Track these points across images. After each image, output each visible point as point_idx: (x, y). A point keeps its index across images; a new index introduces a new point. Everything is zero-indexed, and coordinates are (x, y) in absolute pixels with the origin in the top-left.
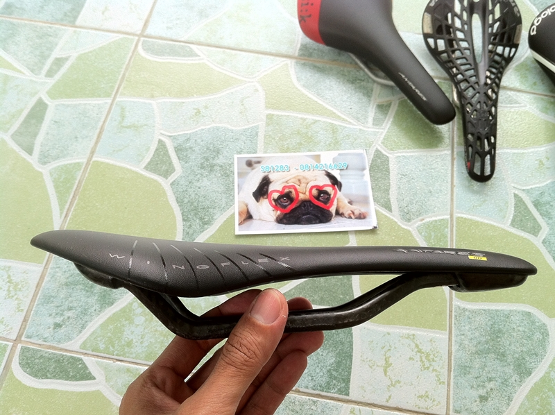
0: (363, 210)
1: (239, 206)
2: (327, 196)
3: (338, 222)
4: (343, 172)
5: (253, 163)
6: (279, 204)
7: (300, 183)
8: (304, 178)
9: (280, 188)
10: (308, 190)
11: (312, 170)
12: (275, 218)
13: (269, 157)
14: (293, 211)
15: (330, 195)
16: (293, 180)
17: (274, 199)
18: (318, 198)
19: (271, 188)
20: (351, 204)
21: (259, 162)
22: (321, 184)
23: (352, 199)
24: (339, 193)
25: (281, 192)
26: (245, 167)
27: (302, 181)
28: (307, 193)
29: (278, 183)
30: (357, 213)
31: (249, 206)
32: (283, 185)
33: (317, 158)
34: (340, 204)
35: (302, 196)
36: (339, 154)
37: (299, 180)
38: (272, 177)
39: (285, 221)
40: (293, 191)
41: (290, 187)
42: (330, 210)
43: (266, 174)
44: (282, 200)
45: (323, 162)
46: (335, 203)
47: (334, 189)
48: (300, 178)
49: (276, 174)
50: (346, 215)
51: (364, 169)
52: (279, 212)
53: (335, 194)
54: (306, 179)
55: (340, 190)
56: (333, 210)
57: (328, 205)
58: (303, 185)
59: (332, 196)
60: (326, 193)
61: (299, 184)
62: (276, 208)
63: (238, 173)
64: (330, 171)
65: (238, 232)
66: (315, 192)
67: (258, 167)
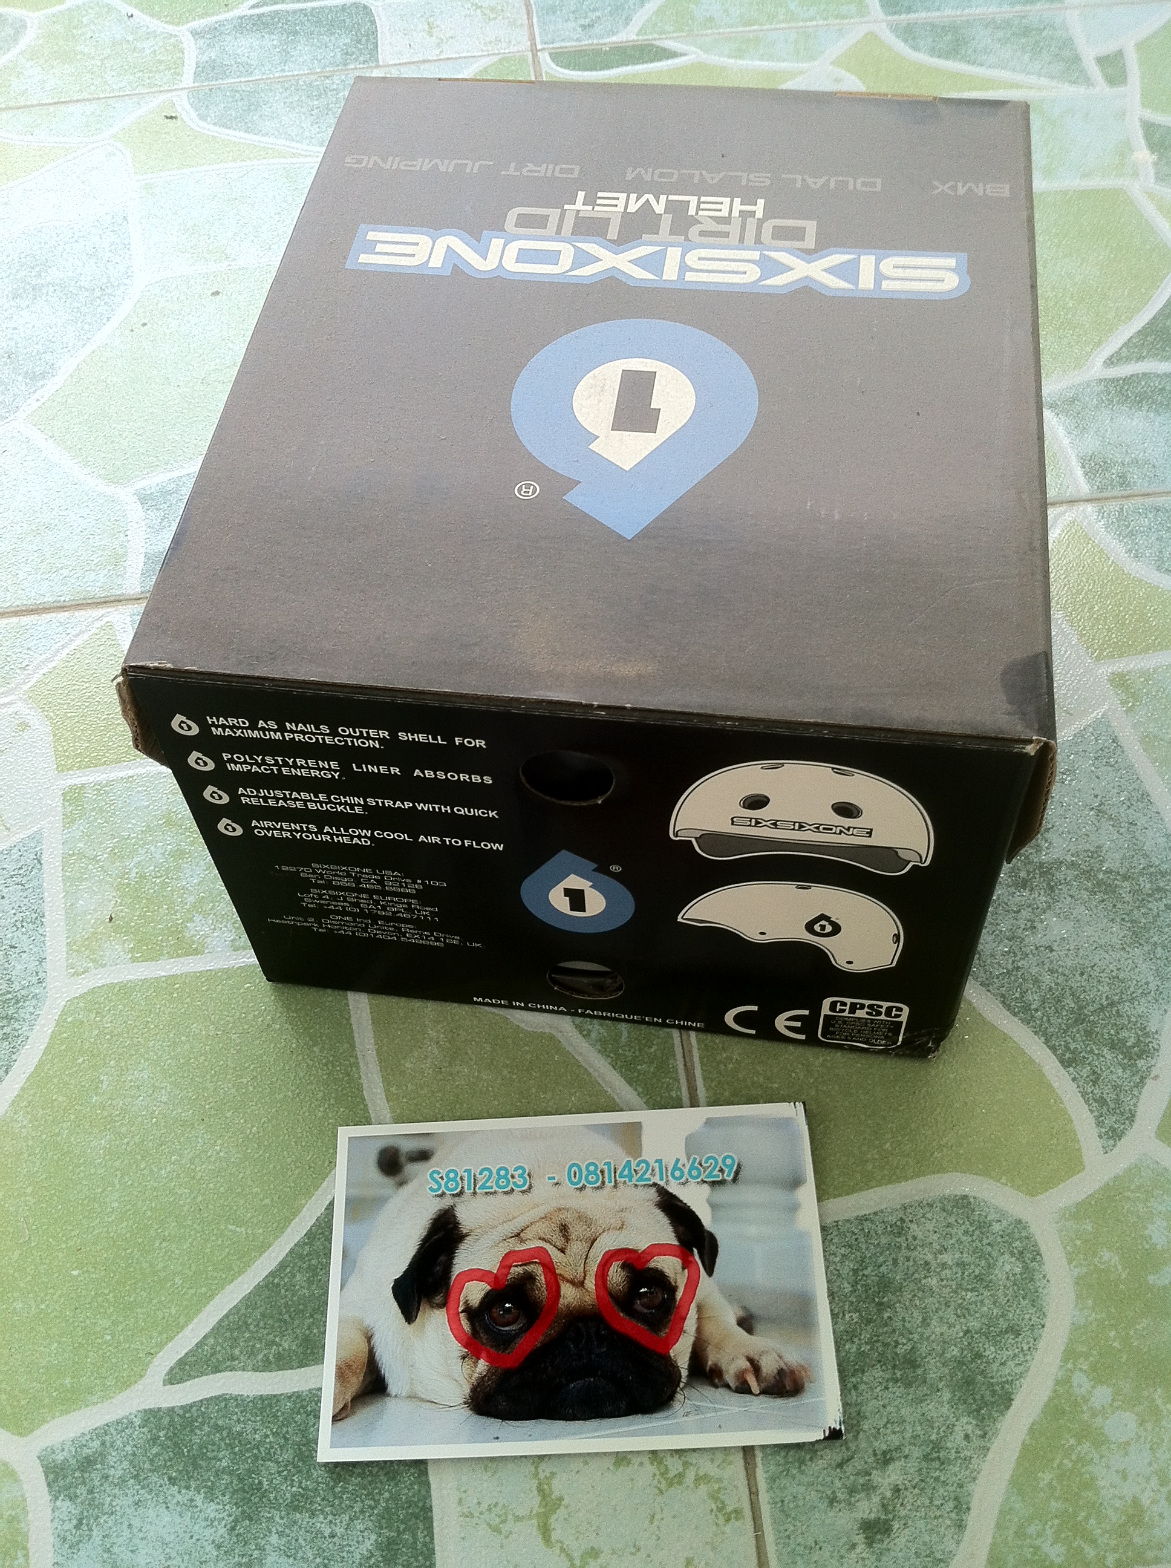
0: (793, 1357)
1: (340, 1337)
2: (660, 1296)
3: (698, 1410)
4: (724, 1195)
5: (403, 1159)
6: (487, 1330)
7: (567, 1240)
8: (582, 1218)
9: (491, 1263)
10: (593, 1268)
11: (609, 1185)
12: (467, 1390)
13: (461, 1136)
14: (535, 1358)
15: (673, 1290)
16: (541, 1229)
17: (469, 1311)
18: (626, 1300)
19: (465, 1260)
20: (750, 1330)
21: (423, 1156)
22: (641, 1244)
23: (754, 1309)
24: (707, 1285)
25: (496, 1276)
26: (373, 1173)
27: (576, 1231)
28: (590, 1284)
29: (487, 1241)
30: (769, 1366)
31: (376, 1340)
32: (504, 1250)
33: (630, 1136)
34: (709, 1329)
35: (569, 1295)
36: (709, 1122)
37: (564, 1229)
38: (467, 1216)
39: (503, 1404)
40: (538, 1271)
41: (528, 1257)
42: (672, 1353)
43: (447, 1202)
44: (497, 1312)
45: (649, 1153)
46: (690, 1324)
47: (687, 1263)
48: (568, 1217)
49: (481, 1202)
50: (730, 1378)
51: (796, 1183)
52: (482, 1366)
53: (692, 1285)
54: (587, 1221)
55: (710, 1272)
56: (681, 1353)
57: (663, 1334)
58: (576, 1248)
59: (679, 1294)
60: (659, 1280)
61: (560, 1242)
62: (473, 1347)
63: (349, 1201)
64: (674, 1189)
65: (327, 1452)
66: (616, 1275)
67: (421, 1175)
